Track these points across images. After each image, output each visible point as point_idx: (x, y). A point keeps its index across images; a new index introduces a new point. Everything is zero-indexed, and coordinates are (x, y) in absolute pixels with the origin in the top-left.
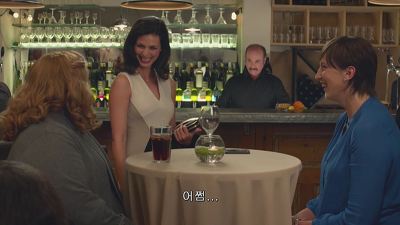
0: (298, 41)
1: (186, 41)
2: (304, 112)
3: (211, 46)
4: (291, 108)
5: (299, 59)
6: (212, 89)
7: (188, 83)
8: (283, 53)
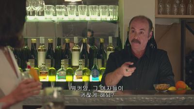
0: (186, 13)
1: (61, 13)
2: (187, 93)
3: (88, 19)
4: (171, 89)
5: (187, 32)
6: (90, 68)
7: (63, 62)
8: (171, 26)
